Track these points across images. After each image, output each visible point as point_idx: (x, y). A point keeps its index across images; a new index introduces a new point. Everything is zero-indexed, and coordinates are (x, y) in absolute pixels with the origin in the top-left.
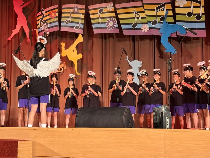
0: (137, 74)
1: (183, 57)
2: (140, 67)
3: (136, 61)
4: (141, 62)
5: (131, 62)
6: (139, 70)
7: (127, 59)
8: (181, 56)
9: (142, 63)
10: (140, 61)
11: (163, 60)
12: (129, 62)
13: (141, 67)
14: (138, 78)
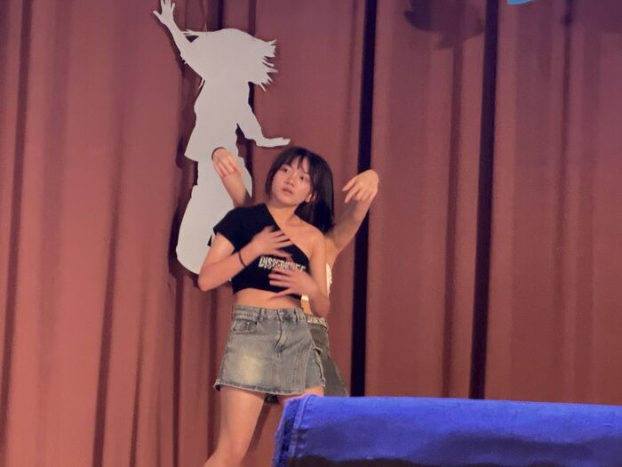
0: (239, 132)
1: (578, 31)
2: (262, 78)
3: (232, 37)
4: (268, 49)
5: (191, 39)
6: (251, 102)
7: (167, 17)
8: (568, 20)
9: (277, 52)
10: (266, 40)
11: (435, 38)
12: (179, 36)
13: (265, 79)
14: (242, 161)
